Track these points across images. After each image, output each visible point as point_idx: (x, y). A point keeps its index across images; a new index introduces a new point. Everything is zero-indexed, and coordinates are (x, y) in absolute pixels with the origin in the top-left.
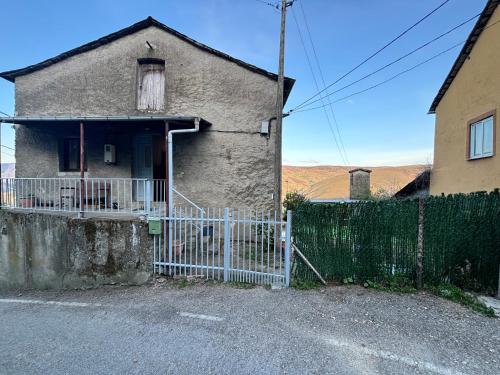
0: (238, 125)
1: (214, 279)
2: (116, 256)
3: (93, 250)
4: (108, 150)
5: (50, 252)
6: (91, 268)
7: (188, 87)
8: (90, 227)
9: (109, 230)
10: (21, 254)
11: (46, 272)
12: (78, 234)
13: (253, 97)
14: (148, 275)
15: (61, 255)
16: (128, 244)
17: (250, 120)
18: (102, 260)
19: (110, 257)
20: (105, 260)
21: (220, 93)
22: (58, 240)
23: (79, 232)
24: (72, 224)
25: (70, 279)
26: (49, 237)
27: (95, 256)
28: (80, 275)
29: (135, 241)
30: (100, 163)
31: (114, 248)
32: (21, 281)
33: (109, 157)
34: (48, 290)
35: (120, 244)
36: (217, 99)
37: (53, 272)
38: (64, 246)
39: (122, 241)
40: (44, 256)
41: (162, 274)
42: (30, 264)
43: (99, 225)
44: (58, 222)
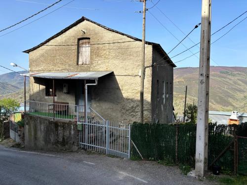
0: (126, 71)
1: (102, 153)
2: (65, 138)
3: (57, 135)
4: (65, 86)
5: (43, 134)
6: (57, 142)
7: (101, 52)
8: (56, 124)
9: (63, 126)
10: (33, 134)
11: (41, 142)
12: (52, 127)
13: (135, 55)
14: (77, 148)
15: (46, 136)
16: (70, 133)
17: (134, 68)
18: (61, 140)
19: (63, 138)
20: (61, 139)
21: (117, 54)
22: (45, 129)
23: (53, 126)
24: (50, 123)
25: (50, 146)
26: (42, 127)
27: (58, 138)
28: (53, 145)
29: (72, 132)
30: (62, 92)
31: (65, 134)
32: (33, 145)
33: (65, 90)
34: (42, 150)
35: (67, 133)
36: (116, 57)
37: (44, 143)
38: (48, 132)
39: (68, 132)
40: (41, 135)
41: (83, 148)
42: (36, 138)
43: (59, 124)
44: (46, 122)
